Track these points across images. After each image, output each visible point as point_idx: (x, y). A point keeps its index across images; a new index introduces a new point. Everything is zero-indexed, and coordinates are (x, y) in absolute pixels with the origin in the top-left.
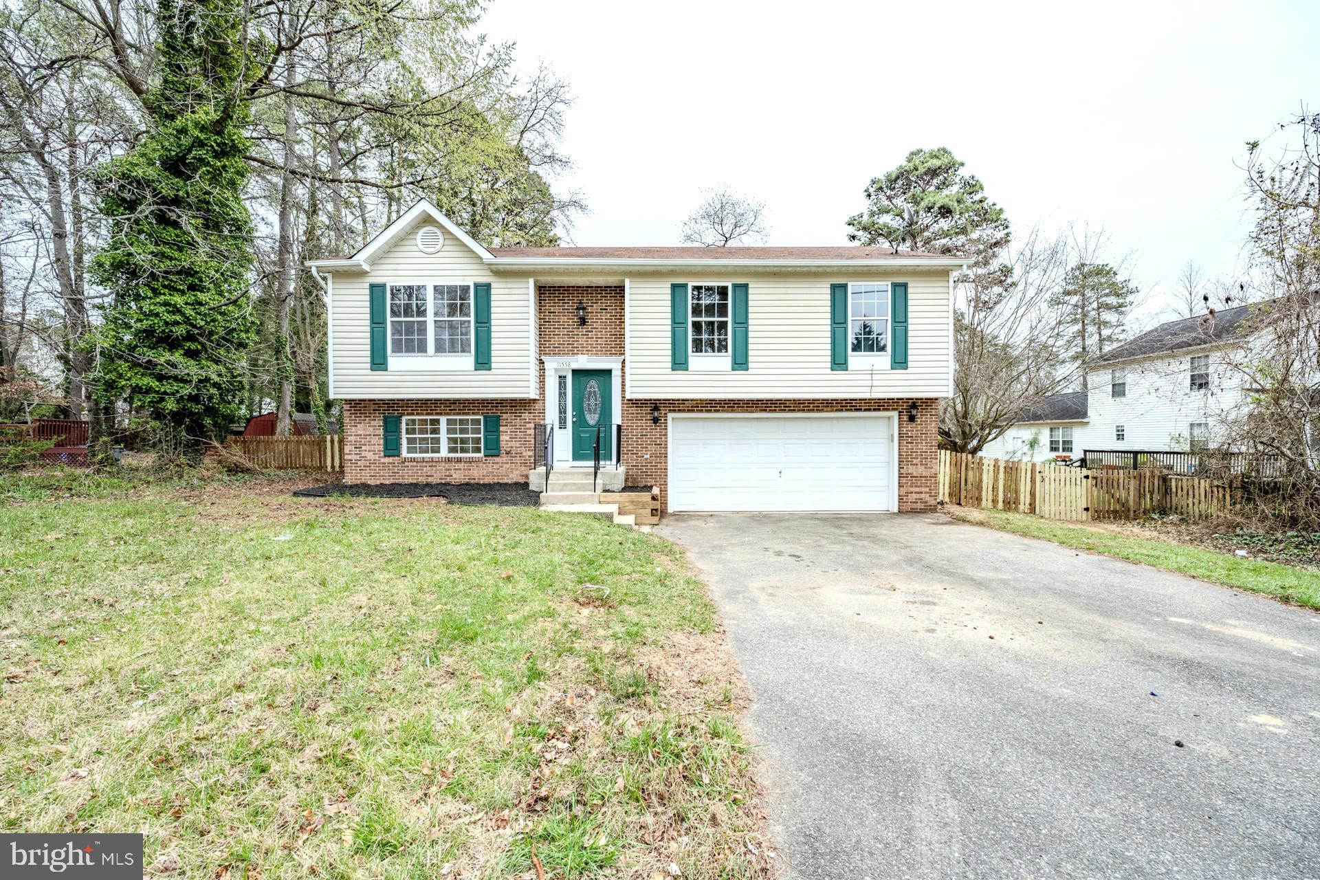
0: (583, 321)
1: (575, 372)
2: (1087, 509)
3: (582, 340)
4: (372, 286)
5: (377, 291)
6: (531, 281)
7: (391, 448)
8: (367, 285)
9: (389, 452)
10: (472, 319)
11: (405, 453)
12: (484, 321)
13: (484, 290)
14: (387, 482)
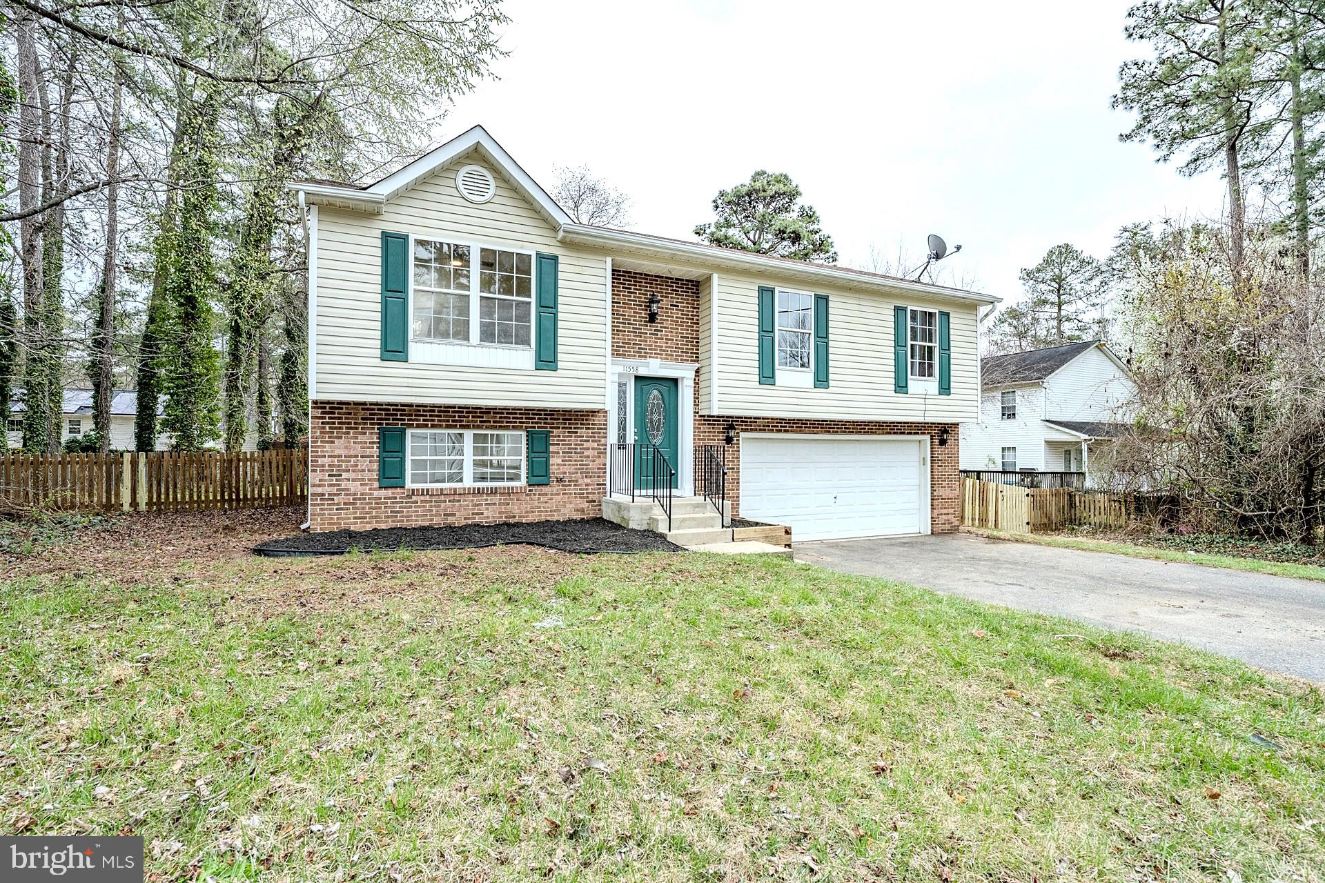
0: (652, 318)
1: (638, 378)
2: (1028, 523)
3: (651, 341)
4: (386, 236)
5: (394, 246)
6: (609, 260)
7: (391, 474)
8: (378, 233)
9: (386, 482)
10: (533, 300)
11: (409, 485)
12: (549, 306)
13: (550, 263)
14: (383, 526)
